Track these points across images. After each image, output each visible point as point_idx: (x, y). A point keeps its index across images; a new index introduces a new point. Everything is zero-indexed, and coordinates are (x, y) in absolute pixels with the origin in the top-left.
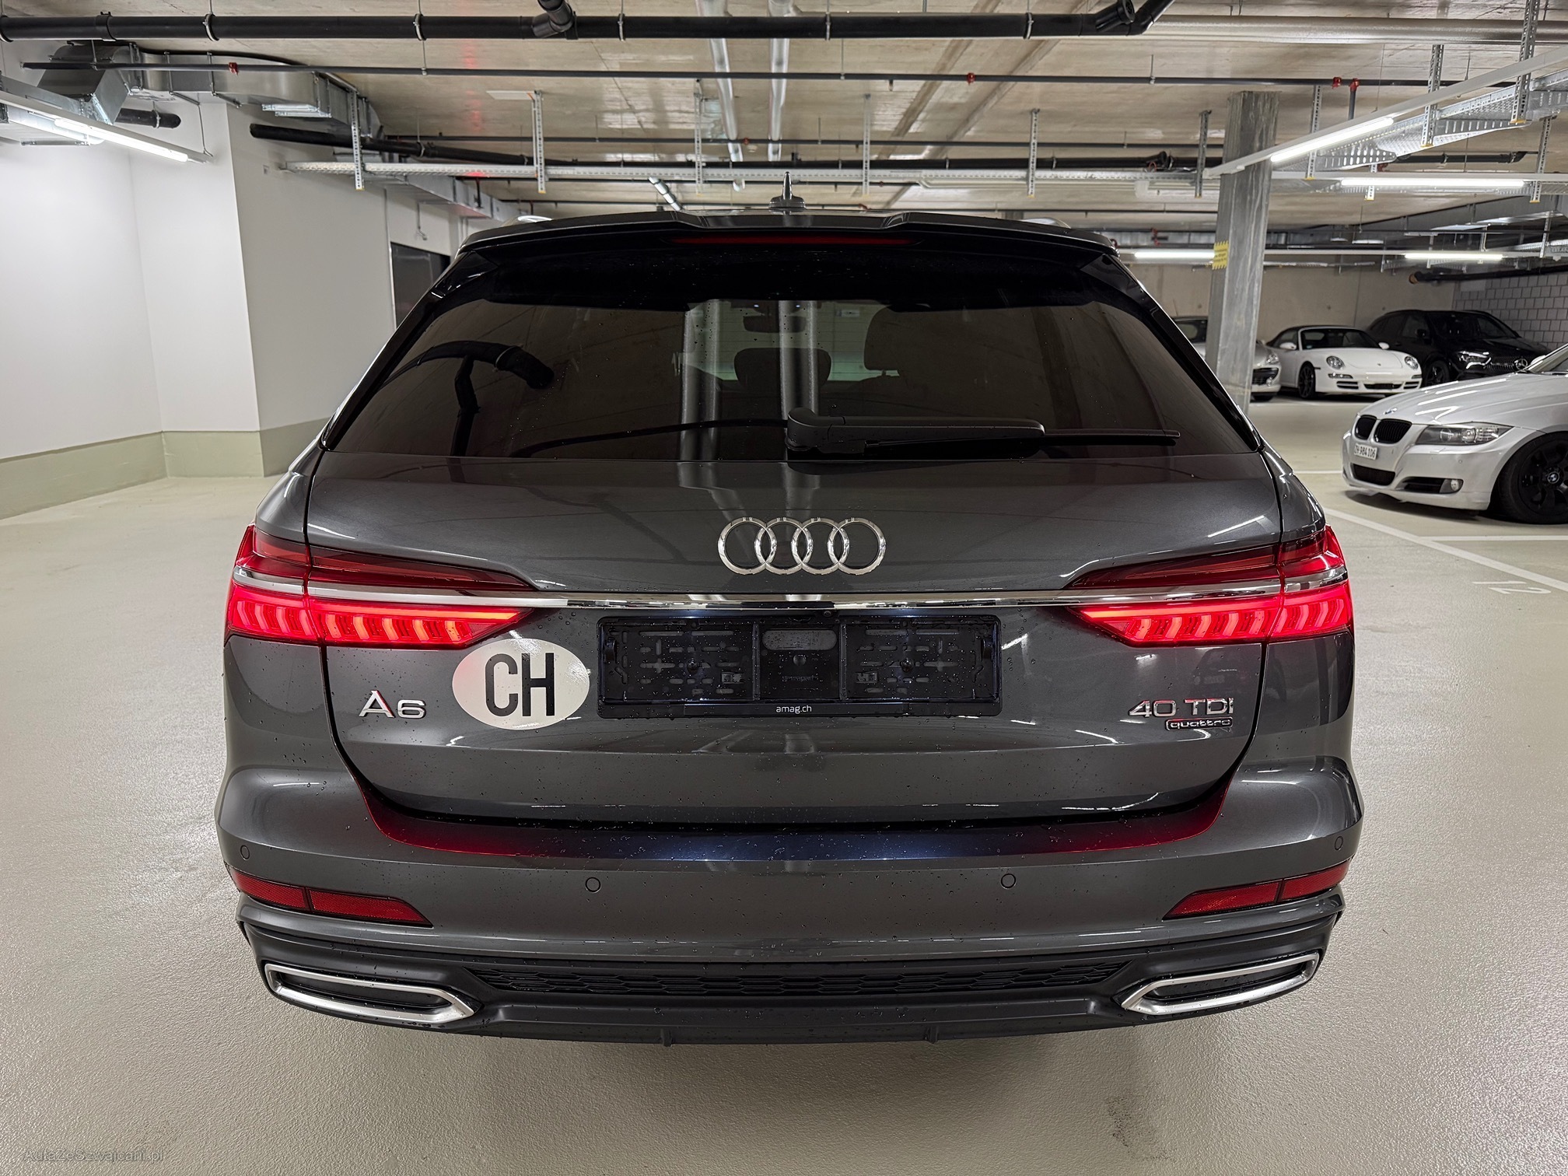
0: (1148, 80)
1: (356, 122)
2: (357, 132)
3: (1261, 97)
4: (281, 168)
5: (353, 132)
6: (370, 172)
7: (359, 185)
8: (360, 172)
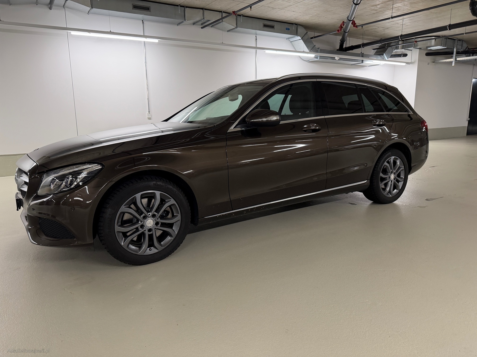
1: (456, 48)
2: (455, 50)
4: (434, 62)
5: (454, 50)
6: (458, 60)
7: (453, 64)
8: (454, 61)
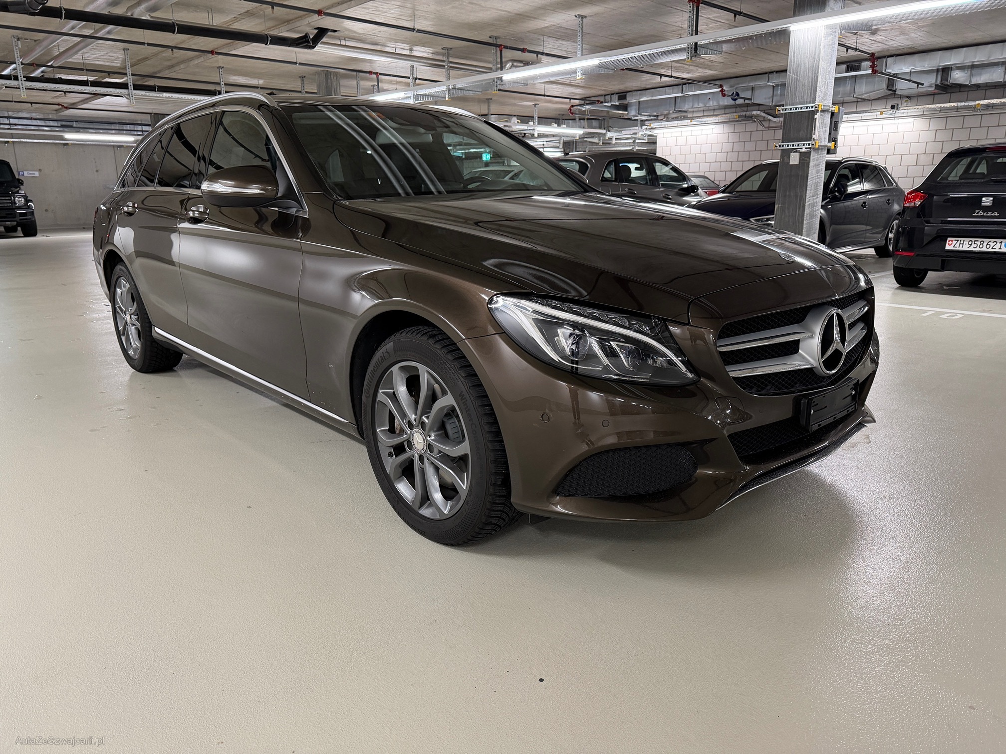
0: (296, 63)
3: (332, 74)
